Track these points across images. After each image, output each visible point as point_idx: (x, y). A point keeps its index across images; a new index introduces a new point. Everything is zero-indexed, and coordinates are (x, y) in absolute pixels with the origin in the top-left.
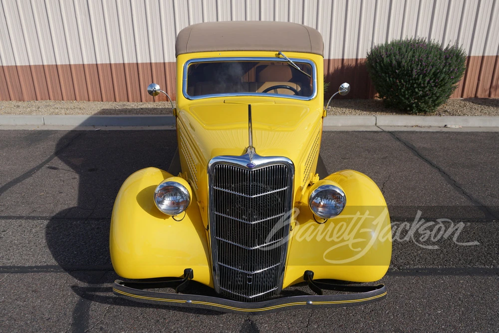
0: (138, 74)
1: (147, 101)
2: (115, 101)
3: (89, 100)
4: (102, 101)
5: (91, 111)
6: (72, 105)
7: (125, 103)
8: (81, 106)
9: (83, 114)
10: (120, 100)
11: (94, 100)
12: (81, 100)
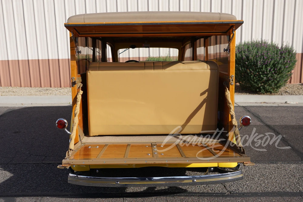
0: (59, 67)
1: (65, 87)
2: (41, 87)
3: (21, 86)
4: (31, 87)
5: (21, 94)
6: (7, 90)
7: (48, 88)
8: (14, 90)
9: (15, 95)
10: (45, 86)
11: (25, 86)
12: (15, 86)
